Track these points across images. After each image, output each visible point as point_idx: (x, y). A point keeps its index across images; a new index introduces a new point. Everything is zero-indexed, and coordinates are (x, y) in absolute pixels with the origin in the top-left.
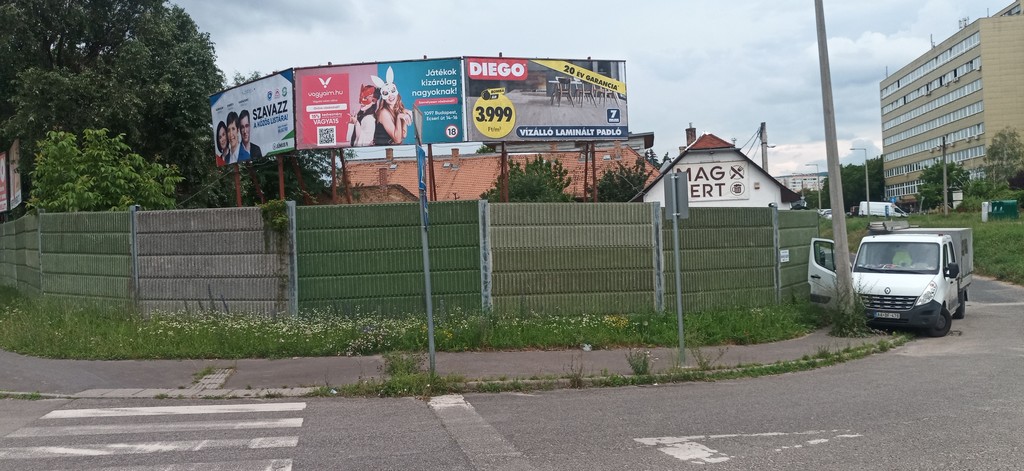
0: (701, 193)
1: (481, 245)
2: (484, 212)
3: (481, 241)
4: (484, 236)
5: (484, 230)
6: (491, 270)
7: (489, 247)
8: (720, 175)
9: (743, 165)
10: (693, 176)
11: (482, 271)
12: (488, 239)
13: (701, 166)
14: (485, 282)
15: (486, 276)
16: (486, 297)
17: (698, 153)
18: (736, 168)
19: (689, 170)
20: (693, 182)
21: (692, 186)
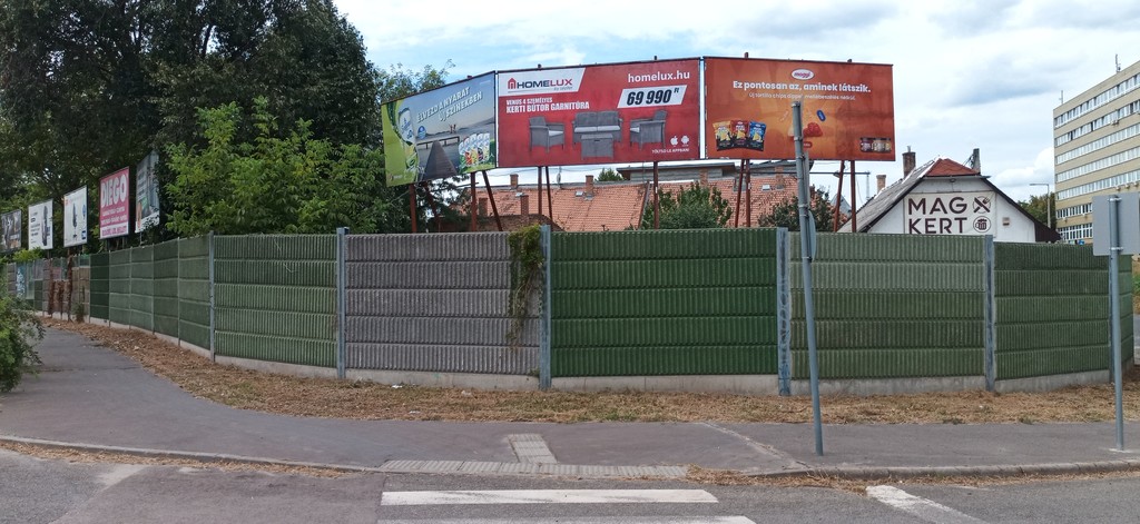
0: (937, 229)
1: (779, 285)
2: (783, 243)
3: (779, 279)
4: (783, 274)
5: (783, 266)
6: (790, 317)
7: (789, 286)
8: (961, 208)
9: (991, 196)
10: (928, 210)
11: (780, 318)
12: (788, 277)
13: (938, 196)
14: (783, 332)
15: (784, 323)
16: (784, 350)
17: (937, 181)
18: (981, 200)
19: (923, 201)
20: (928, 216)
21: (927, 220)
